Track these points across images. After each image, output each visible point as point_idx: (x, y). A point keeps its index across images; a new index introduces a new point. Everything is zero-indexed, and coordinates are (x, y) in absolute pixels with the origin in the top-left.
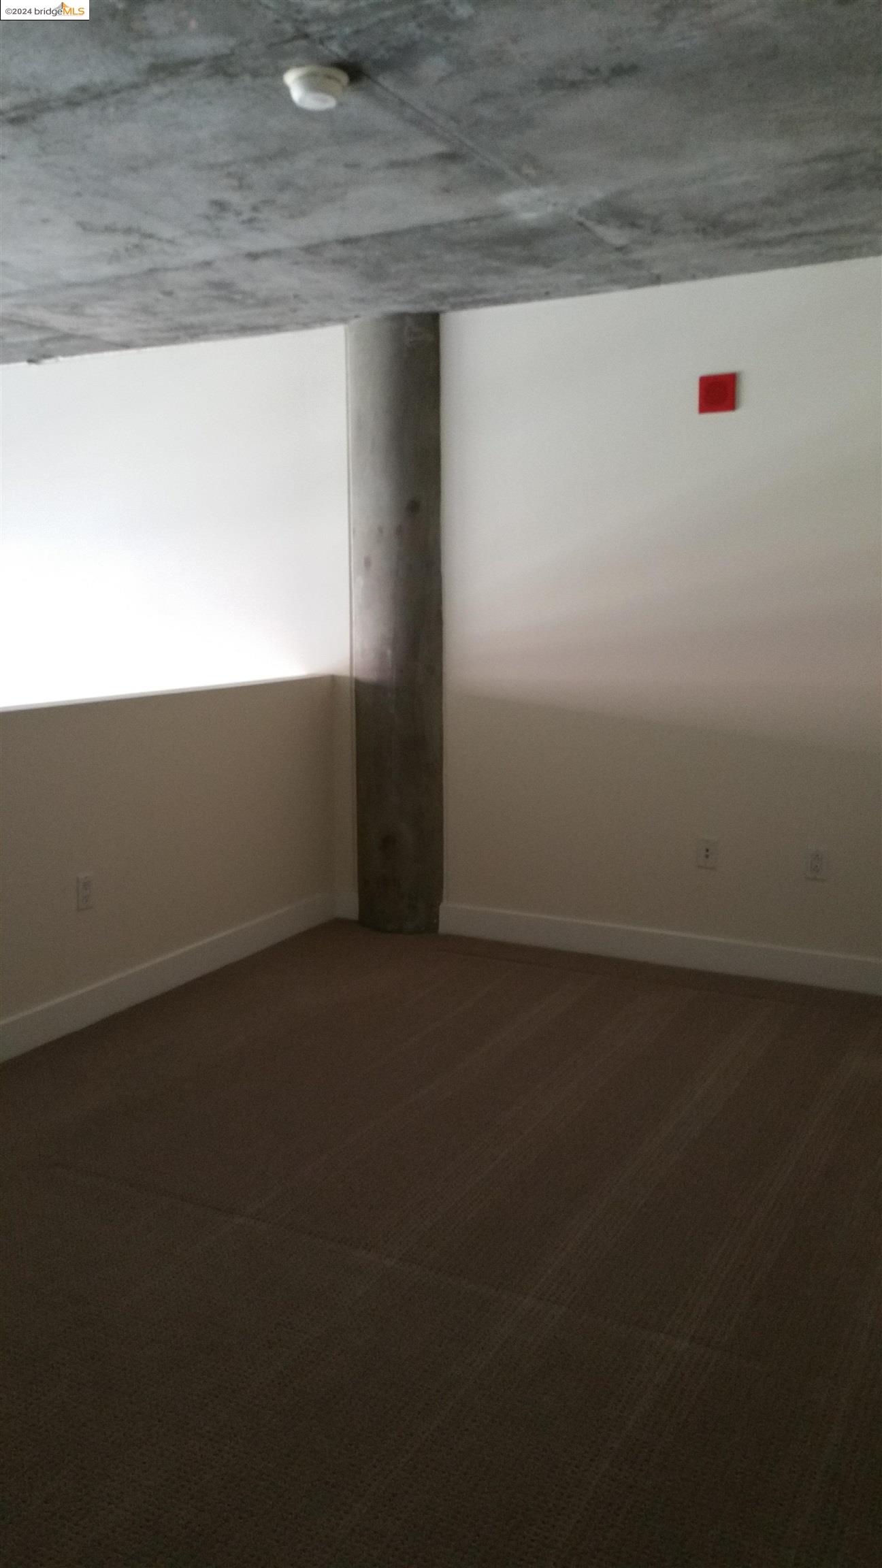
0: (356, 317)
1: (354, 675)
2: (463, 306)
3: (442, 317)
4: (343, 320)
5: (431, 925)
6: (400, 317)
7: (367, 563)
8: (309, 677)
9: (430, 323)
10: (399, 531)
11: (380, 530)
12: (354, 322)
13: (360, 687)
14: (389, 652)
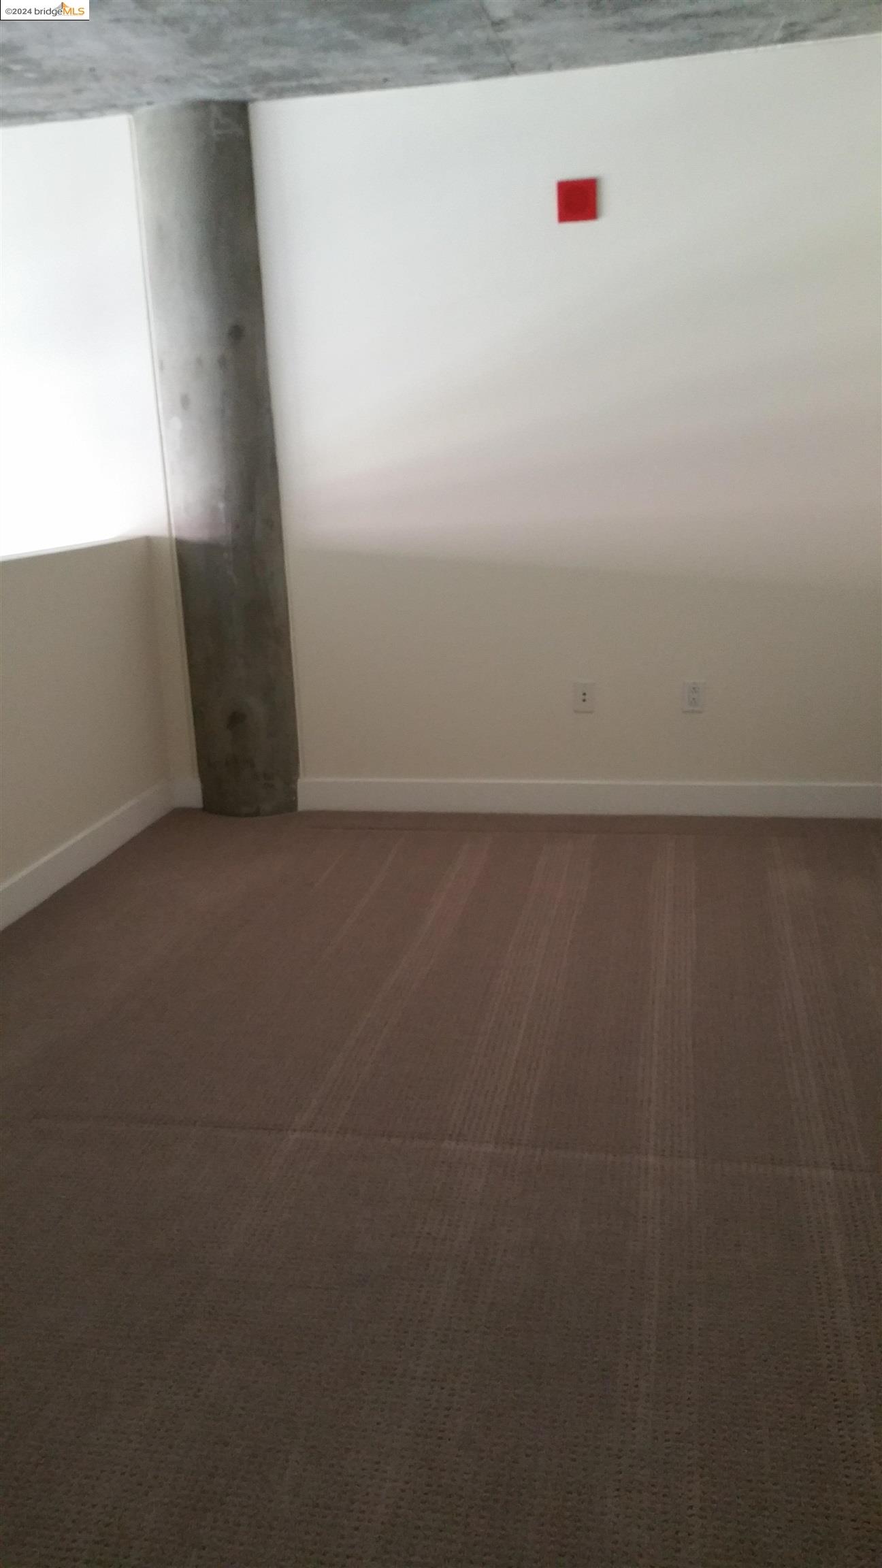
0: (149, 103)
1: (174, 534)
2: (281, 93)
3: (251, 107)
4: (129, 108)
5: (289, 804)
6: (205, 104)
7: (185, 401)
8: (119, 540)
9: (239, 112)
10: (222, 362)
11: (199, 361)
12: (144, 110)
13: (183, 549)
14: (221, 506)
